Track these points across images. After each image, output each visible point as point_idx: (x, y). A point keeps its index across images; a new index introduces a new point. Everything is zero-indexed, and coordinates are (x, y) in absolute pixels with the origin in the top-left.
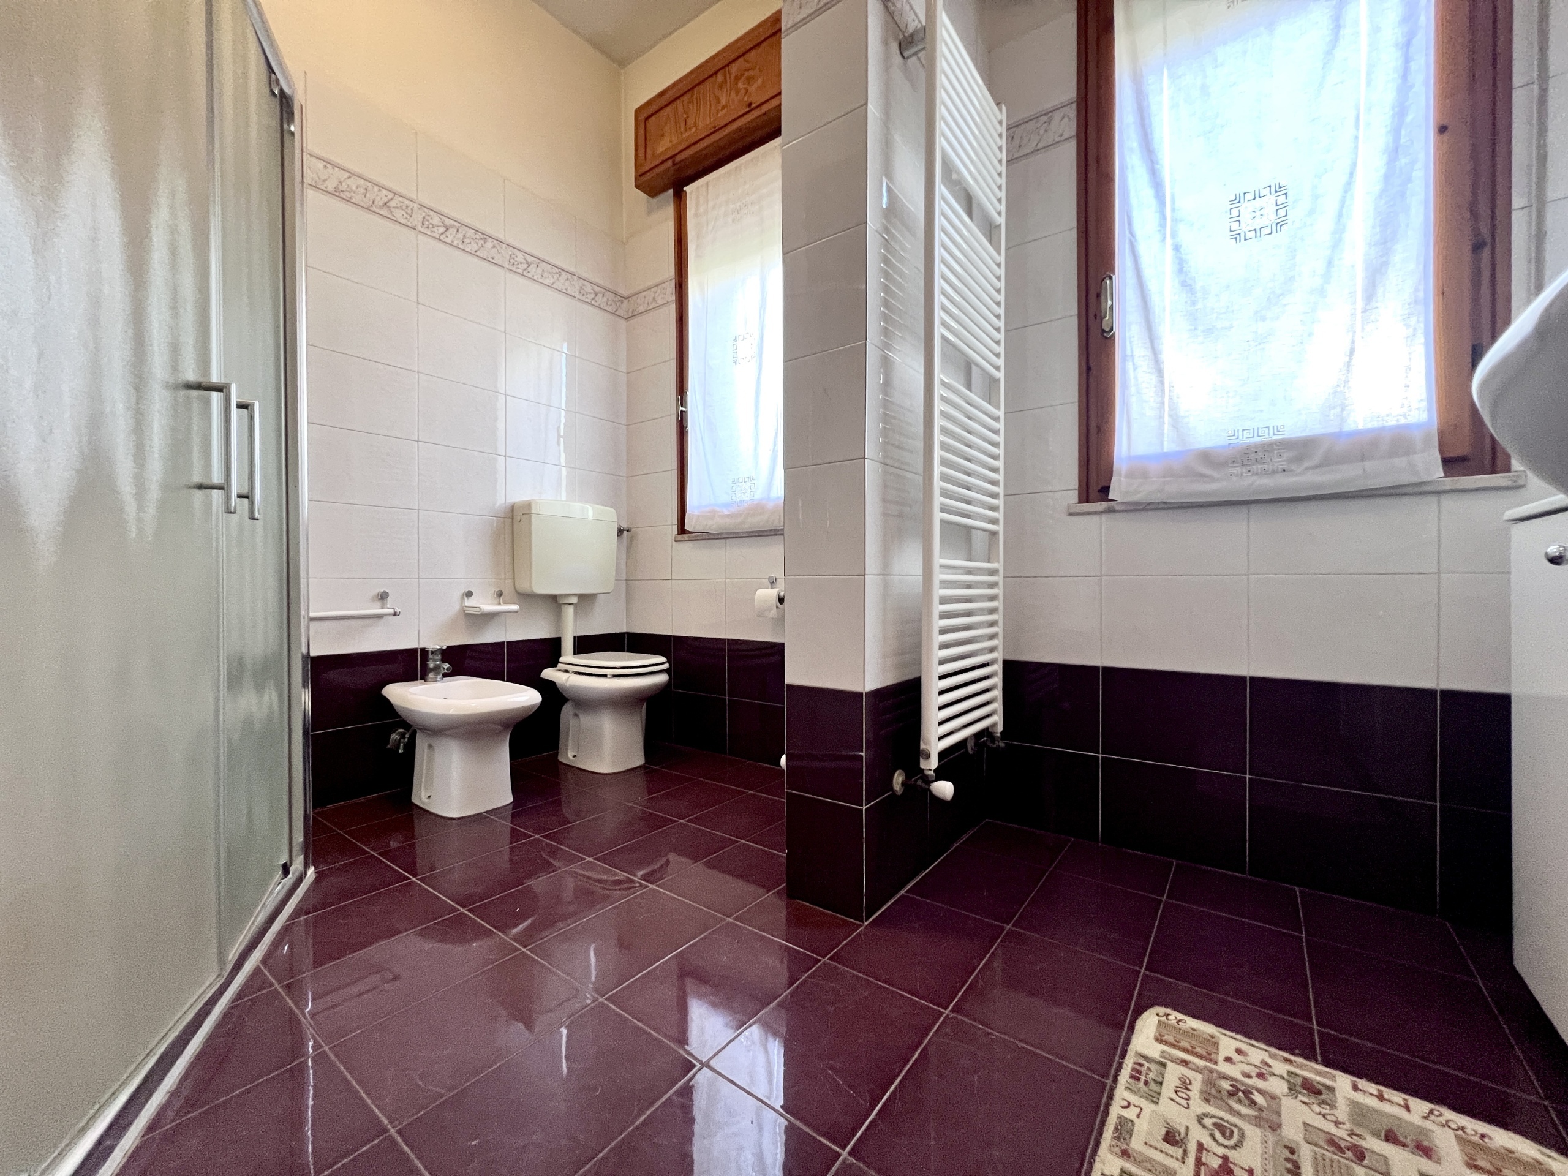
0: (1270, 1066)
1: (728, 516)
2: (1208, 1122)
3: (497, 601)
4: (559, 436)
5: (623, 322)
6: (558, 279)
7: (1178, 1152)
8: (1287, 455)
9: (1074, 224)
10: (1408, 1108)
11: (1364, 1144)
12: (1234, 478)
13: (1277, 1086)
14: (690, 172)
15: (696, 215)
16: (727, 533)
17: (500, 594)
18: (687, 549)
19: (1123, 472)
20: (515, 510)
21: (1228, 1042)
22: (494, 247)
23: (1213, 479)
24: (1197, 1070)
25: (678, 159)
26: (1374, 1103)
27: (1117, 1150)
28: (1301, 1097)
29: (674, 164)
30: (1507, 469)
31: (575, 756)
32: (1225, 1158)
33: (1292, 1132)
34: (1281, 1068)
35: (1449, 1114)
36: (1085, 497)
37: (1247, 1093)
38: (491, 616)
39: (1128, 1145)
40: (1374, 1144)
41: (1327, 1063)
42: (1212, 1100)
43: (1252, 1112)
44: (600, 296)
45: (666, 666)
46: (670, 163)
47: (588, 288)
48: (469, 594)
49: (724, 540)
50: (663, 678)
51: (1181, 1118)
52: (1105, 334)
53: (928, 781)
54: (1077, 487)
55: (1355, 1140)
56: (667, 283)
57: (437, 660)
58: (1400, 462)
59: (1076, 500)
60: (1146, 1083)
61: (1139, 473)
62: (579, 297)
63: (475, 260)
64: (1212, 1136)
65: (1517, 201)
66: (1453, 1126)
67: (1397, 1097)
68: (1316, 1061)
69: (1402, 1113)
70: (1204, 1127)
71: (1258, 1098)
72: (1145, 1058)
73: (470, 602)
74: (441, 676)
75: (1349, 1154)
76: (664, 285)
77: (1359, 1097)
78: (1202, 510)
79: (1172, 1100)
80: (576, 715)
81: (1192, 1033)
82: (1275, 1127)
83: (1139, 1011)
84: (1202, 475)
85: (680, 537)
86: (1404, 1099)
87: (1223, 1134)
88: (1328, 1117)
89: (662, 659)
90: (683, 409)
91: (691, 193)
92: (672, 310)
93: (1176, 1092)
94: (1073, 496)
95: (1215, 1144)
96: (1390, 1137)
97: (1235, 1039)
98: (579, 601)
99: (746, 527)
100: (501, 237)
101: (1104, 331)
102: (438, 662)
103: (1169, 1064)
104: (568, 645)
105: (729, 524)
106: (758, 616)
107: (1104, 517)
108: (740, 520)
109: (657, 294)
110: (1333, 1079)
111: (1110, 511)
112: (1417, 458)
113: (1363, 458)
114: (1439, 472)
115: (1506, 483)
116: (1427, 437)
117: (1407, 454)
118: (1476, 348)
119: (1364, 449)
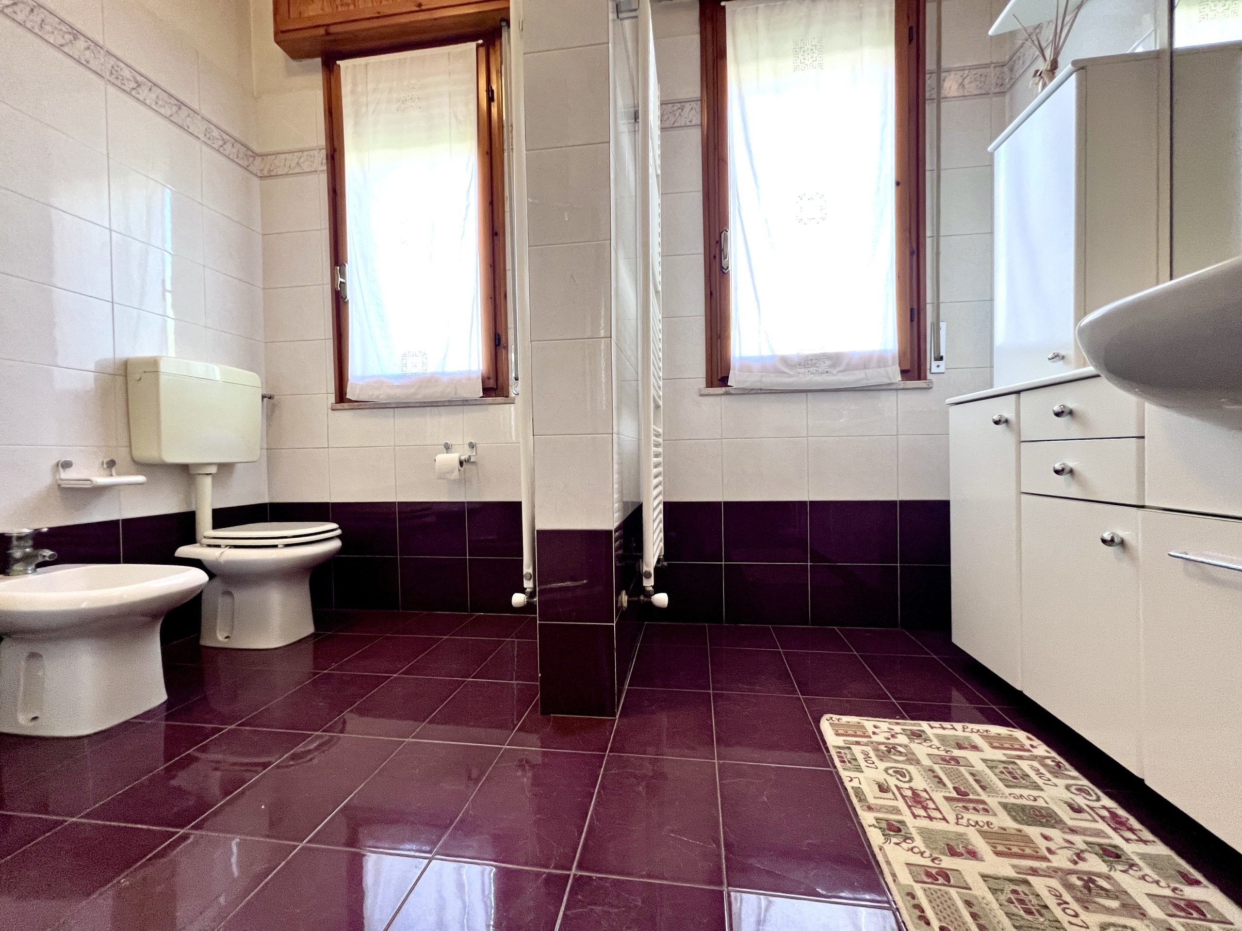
0: (893, 730)
1: (398, 386)
2: (891, 771)
3: (108, 472)
4: (164, 290)
5: (256, 182)
6: (177, 112)
7: (889, 795)
8: (828, 363)
9: (701, 188)
10: (954, 729)
12: (801, 375)
13: (902, 739)
14: (348, 47)
15: (353, 92)
16: (395, 403)
17: (112, 464)
18: (346, 418)
19: (737, 368)
20: (129, 368)
21: (868, 723)
22: (88, 48)
23: (788, 375)
24: (866, 745)
25: (333, 29)
26: (942, 731)
27: (865, 808)
28: (916, 741)
29: (328, 33)
30: (925, 378)
31: (227, 637)
32: (911, 788)
33: (926, 762)
34: (897, 729)
35: (971, 726)
36: (710, 384)
37: (894, 748)
38: (99, 491)
39: (868, 802)
40: (957, 753)
41: (912, 719)
42: (884, 759)
43: (904, 758)
44: (229, 145)
45: (339, 532)
46: (322, 31)
47: (216, 133)
48: (67, 465)
49: (392, 410)
50: (336, 544)
51: (881, 777)
52: (724, 270)
53: (649, 595)
54: (705, 376)
55: (950, 754)
56: (316, 152)
57: (26, 547)
58: (882, 371)
59: (705, 386)
60: (849, 762)
61: (746, 369)
62: (203, 139)
63: (60, 56)
64: (898, 779)
65: (928, 233)
66: (975, 731)
67: (946, 725)
68: (907, 719)
69: (955, 733)
70: (889, 774)
71: (900, 749)
72: (839, 747)
73: (66, 475)
74: (34, 566)
75: (953, 762)
76: (311, 153)
77: (937, 731)
78: (782, 395)
79: (867, 766)
80: (228, 593)
81: (848, 724)
82: (918, 762)
83: (817, 721)
84: (784, 373)
85: (339, 406)
86: (951, 725)
87: (901, 776)
88: (933, 747)
89: (334, 526)
90: (343, 280)
91: (347, 68)
92: (322, 181)
93: (866, 761)
94: (702, 382)
95: (901, 783)
96: (960, 746)
97: (868, 720)
98: (219, 469)
99: (419, 397)
100: (99, 39)
101: (723, 268)
102: (28, 550)
103: (852, 746)
104: (205, 520)
105: (400, 394)
106: (440, 478)
107: (723, 398)
108: (412, 390)
109: (302, 159)
110: (920, 725)
111: (727, 394)
112: (889, 369)
113: (865, 368)
114: (899, 378)
115: (925, 385)
116: (893, 357)
117: (885, 366)
118: (912, 310)
119: (865, 362)
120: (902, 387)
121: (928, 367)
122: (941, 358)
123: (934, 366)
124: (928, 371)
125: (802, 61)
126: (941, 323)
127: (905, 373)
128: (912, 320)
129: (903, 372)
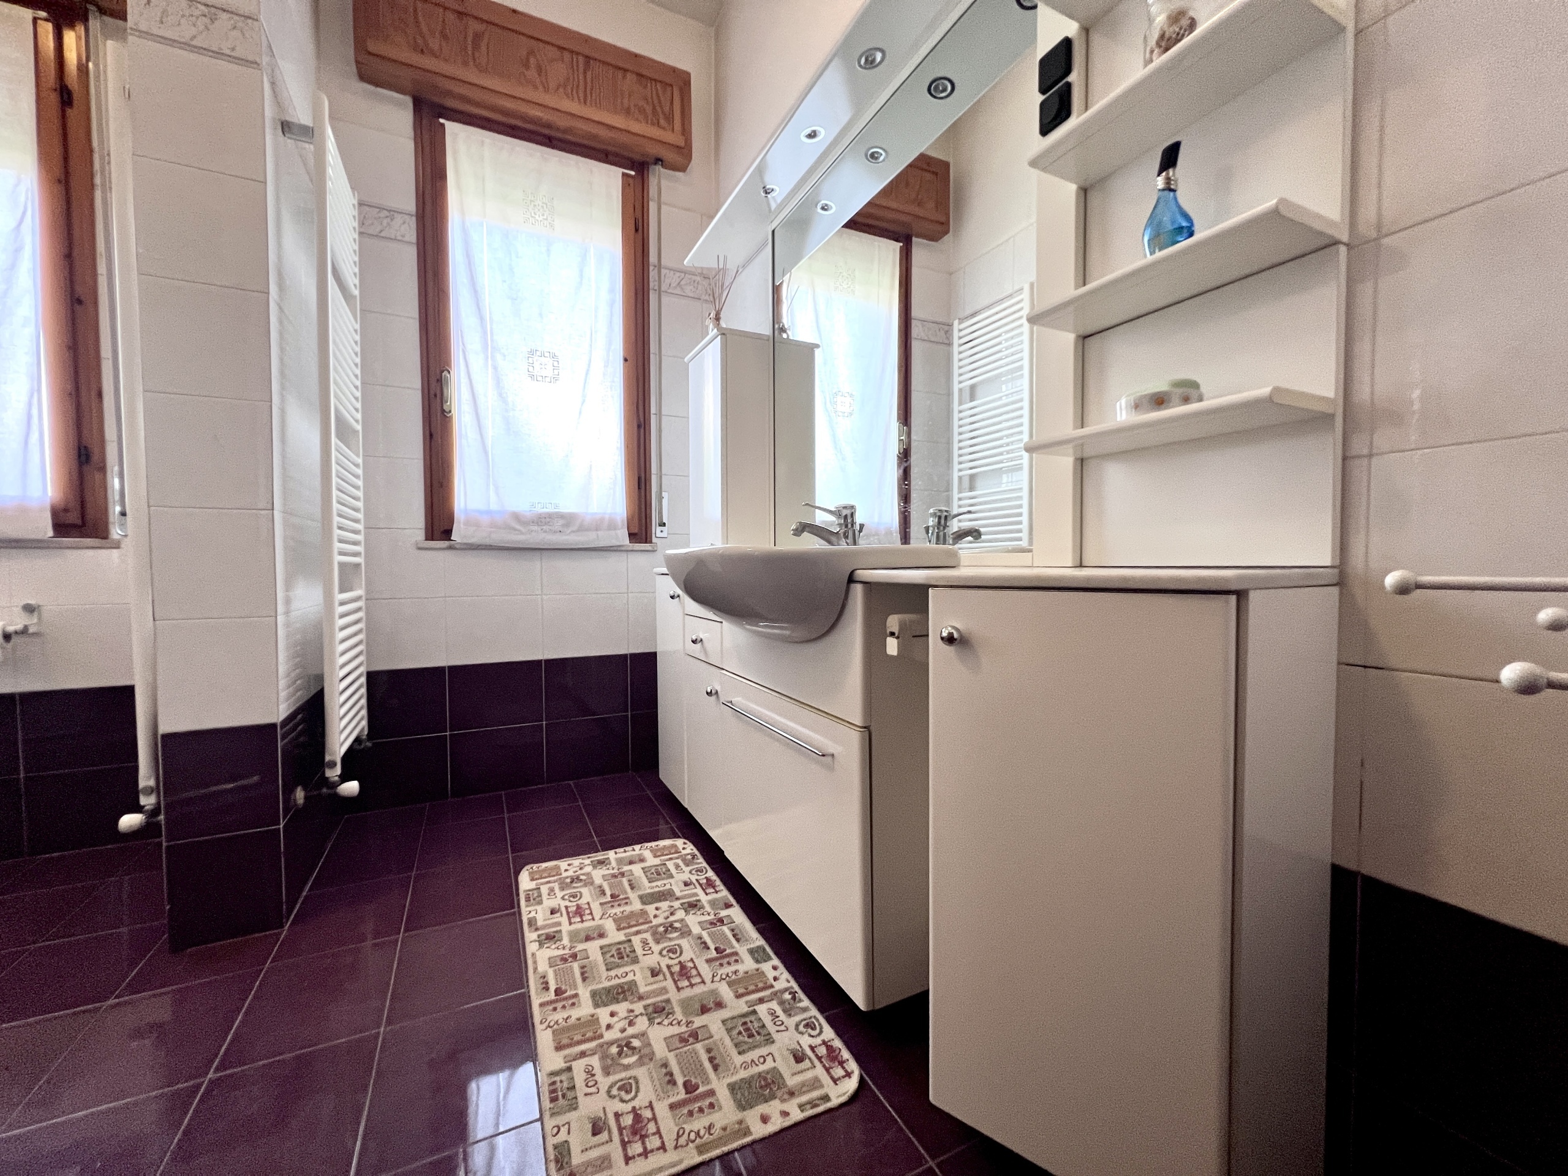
0: (583, 863)
2: (566, 897)
8: (561, 522)
9: (417, 316)
10: (634, 850)
11: (623, 870)
12: (533, 534)
13: (588, 869)
21: (563, 864)
23: (522, 533)
24: (555, 881)
26: (624, 855)
27: (533, 930)
28: (598, 867)
30: (651, 542)
33: (598, 882)
34: (587, 862)
35: (646, 845)
36: (431, 535)
37: (577, 878)
39: (536, 925)
40: (626, 868)
41: (602, 851)
42: (565, 889)
43: (582, 883)
52: (446, 414)
53: (335, 785)
54: (424, 527)
55: (620, 870)
59: (424, 539)
60: (533, 899)
61: (473, 522)
65: (652, 410)
66: (648, 848)
67: (629, 848)
68: (598, 852)
69: (633, 853)
71: (583, 877)
72: (529, 890)
75: (619, 876)
77: (619, 855)
78: (514, 553)
81: (544, 869)
82: (591, 884)
83: (517, 873)
84: (515, 530)
86: (632, 848)
87: (573, 898)
88: (609, 868)
94: (420, 535)
96: (631, 863)
97: (565, 861)
101: (445, 411)
103: (541, 886)
107: (445, 552)
111: (450, 548)
112: (619, 532)
113: (597, 530)
114: (627, 541)
115: (650, 548)
116: (623, 521)
117: (615, 529)
118: (639, 478)
119: (598, 525)
120: (630, 549)
121: (653, 532)
122: (664, 525)
123: (657, 531)
124: (653, 536)
125: (533, 215)
126: (663, 493)
127: (633, 537)
128: (639, 488)
129: (631, 535)
